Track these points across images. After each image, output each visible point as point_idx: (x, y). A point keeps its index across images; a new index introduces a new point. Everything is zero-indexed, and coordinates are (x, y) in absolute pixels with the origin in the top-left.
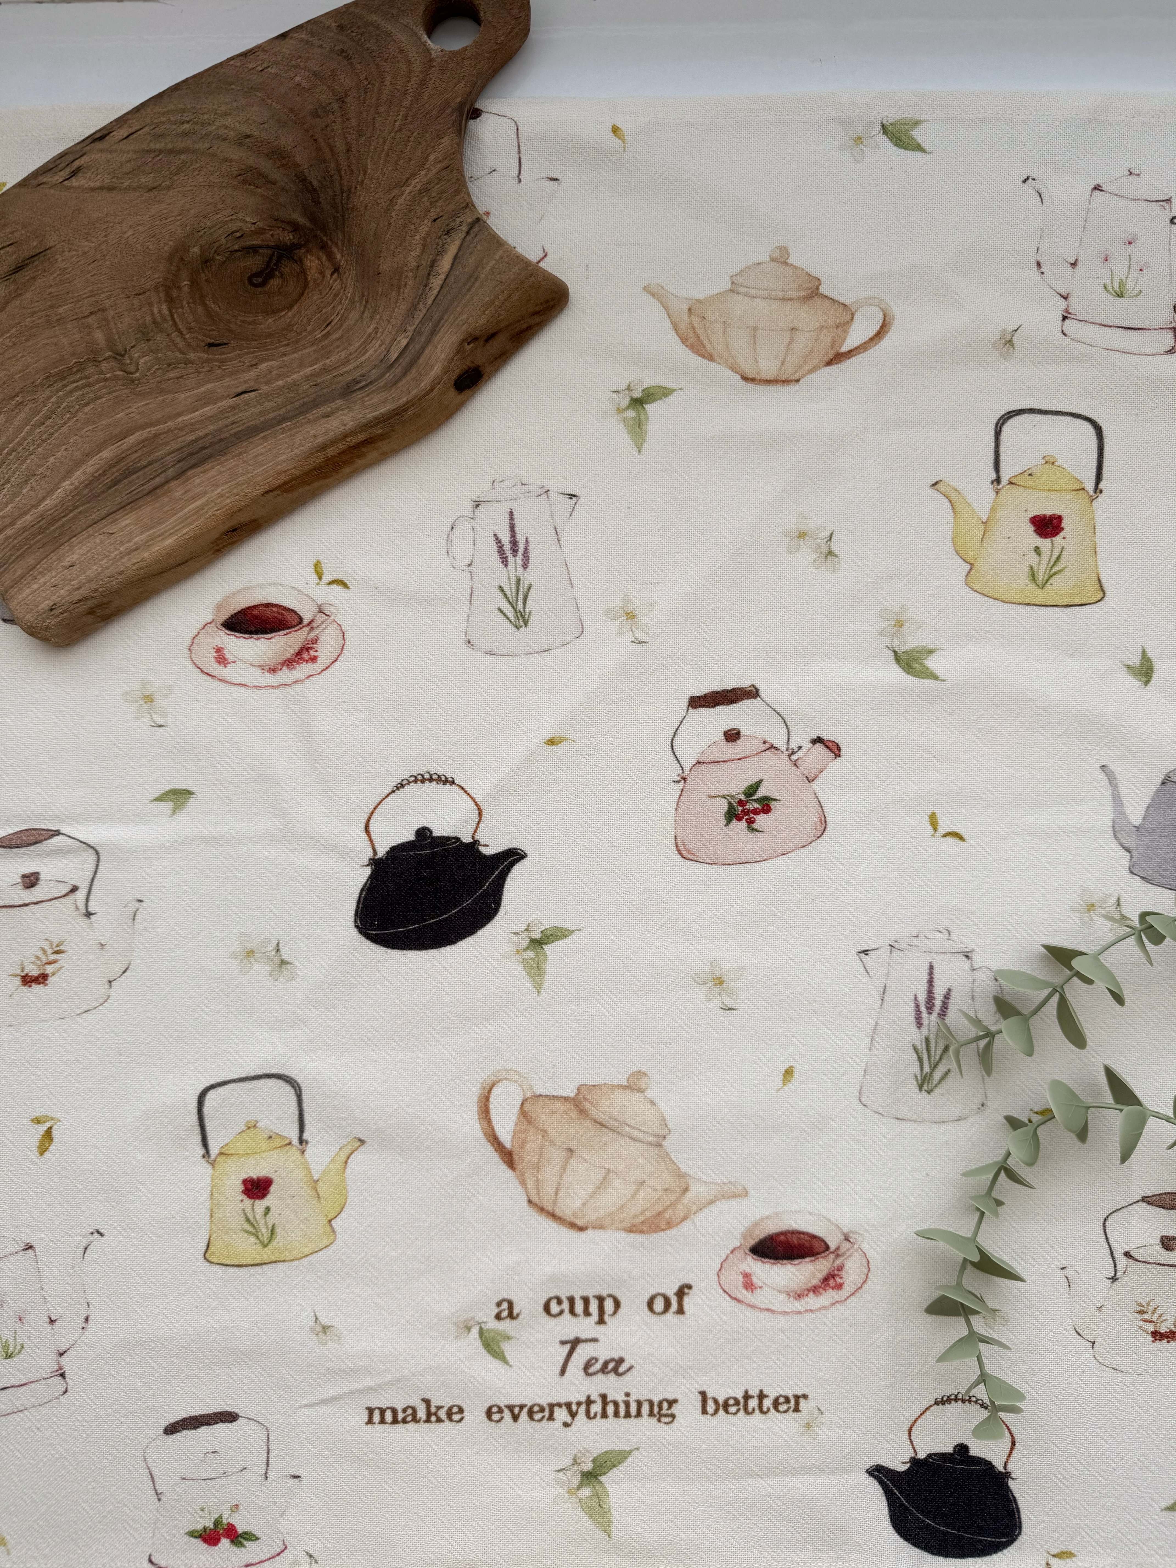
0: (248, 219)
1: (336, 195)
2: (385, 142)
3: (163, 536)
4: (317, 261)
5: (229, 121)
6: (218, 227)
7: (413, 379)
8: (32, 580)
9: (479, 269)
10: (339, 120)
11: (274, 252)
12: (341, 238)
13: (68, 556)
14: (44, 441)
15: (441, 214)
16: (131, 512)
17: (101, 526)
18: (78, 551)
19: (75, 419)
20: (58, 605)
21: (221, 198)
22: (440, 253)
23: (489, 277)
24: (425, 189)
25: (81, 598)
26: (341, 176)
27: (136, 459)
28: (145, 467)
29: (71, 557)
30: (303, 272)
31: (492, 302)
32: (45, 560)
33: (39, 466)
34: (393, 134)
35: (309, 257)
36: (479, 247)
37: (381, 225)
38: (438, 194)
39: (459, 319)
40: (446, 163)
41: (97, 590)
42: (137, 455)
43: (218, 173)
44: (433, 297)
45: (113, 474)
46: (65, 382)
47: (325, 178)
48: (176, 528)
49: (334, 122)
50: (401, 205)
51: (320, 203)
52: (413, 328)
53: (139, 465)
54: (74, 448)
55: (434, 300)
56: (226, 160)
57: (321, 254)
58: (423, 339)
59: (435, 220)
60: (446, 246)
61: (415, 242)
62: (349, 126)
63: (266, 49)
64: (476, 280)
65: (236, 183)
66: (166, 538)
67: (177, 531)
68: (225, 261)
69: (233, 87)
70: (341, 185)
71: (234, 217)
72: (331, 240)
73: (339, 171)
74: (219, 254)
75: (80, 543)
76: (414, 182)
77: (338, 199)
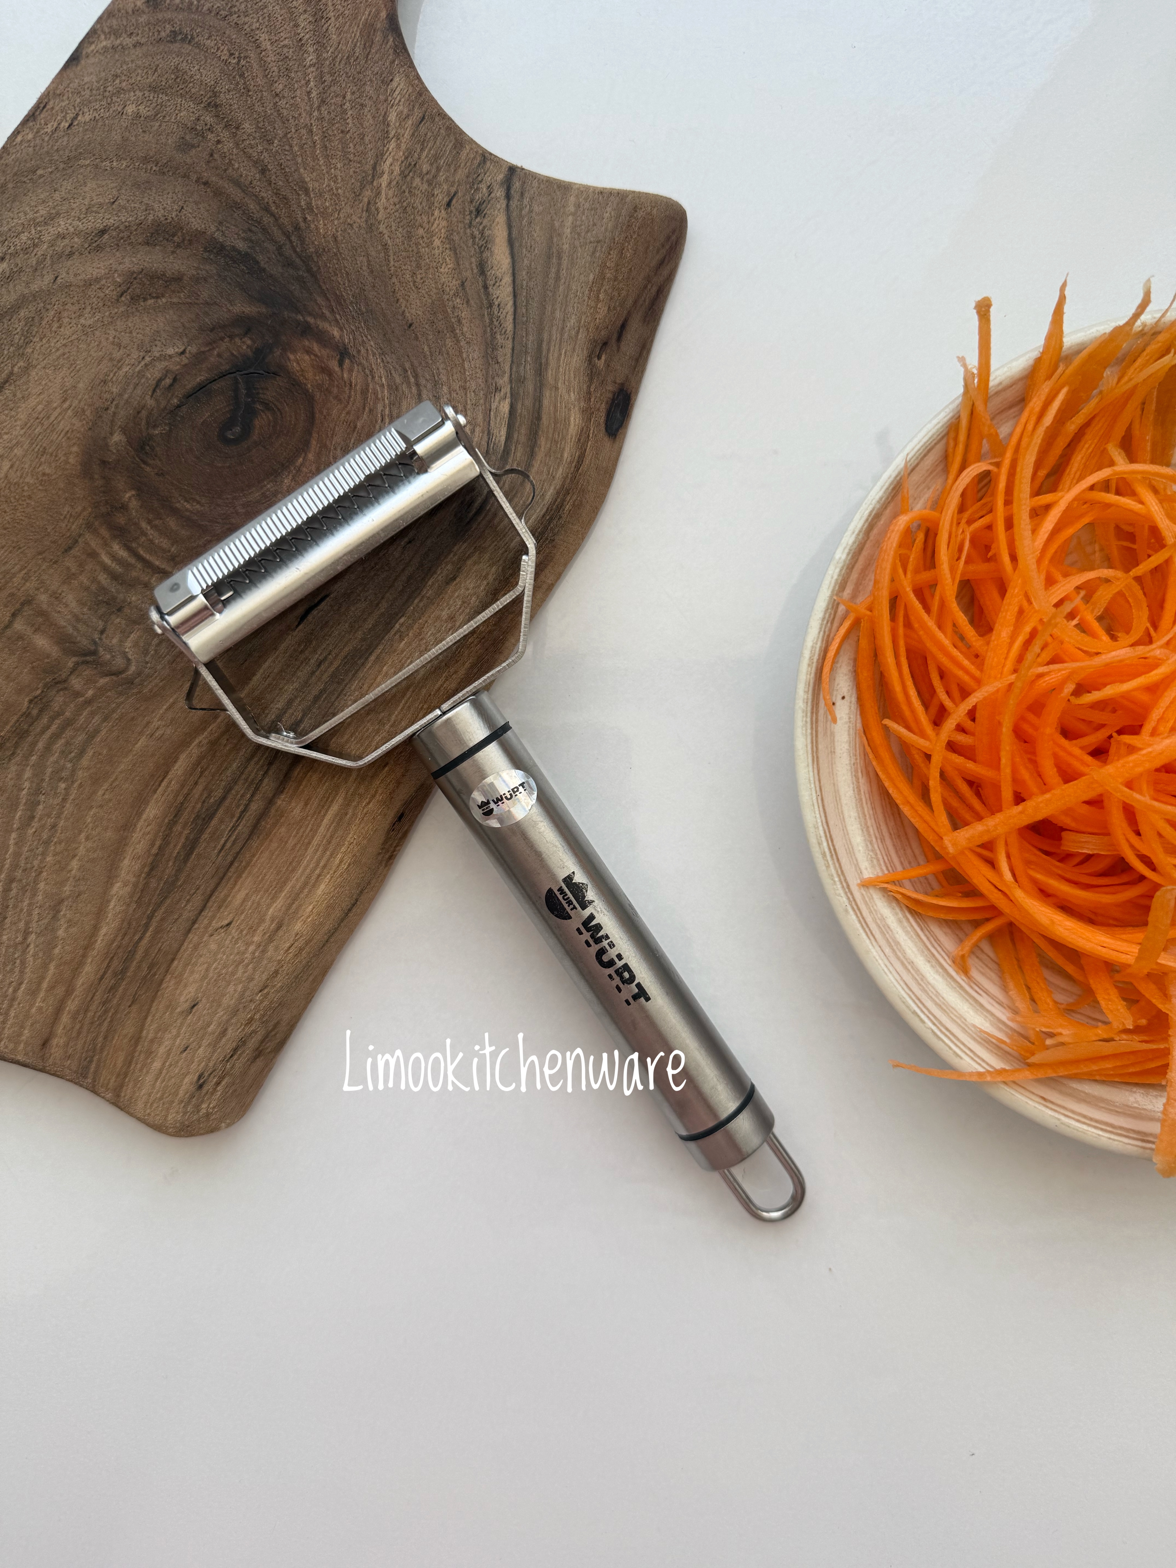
0: (170, 351)
1: (280, 247)
2: (311, 131)
3: (310, 884)
4: (307, 357)
5: (62, 225)
6: (132, 386)
7: (548, 454)
8: (147, 1058)
9: (555, 240)
10: (225, 135)
11: (236, 379)
12: (323, 303)
13: (180, 994)
14: (47, 843)
15: (453, 190)
16: (240, 876)
17: (206, 922)
18: (191, 979)
19: (76, 785)
20: (206, 1074)
21: (113, 343)
22: (484, 246)
23: (577, 243)
24: (410, 167)
25: (234, 1044)
26: (272, 215)
27: (201, 795)
28: (223, 798)
29: (186, 992)
30: (295, 385)
31: (602, 276)
32: (150, 1018)
33: (63, 883)
34: (316, 113)
35: (292, 357)
36: (536, 209)
37: (373, 253)
38: (431, 164)
39: (567, 329)
40: (417, 114)
41: (251, 1020)
42: (200, 787)
43: (88, 309)
44: (510, 318)
45: (181, 833)
46: (30, 739)
47: (250, 231)
48: (322, 864)
49: (219, 142)
50: (386, 208)
51: (264, 270)
52: (506, 378)
53: (212, 800)
54: (99, 829)
55: (514, 319)
56: (88, 284)
57: (307, 343)
58: (530, 386)
59: (449, 204)
60: (487, 233)
61: (436, 251)
62: (245, 137)
63: (58, 92)
64: (560, 258)
65: (122, 309)
66: (314, 886)
67: (325, 866)
68: (170, 430)
69: (40, 172)
70: (280, 227)
71: (148, 359)
72: (310, 314)
73: (267, 209)
74: (155, 427)
75: (188, 965)
76: (386, 167)
77: (288, 251)
